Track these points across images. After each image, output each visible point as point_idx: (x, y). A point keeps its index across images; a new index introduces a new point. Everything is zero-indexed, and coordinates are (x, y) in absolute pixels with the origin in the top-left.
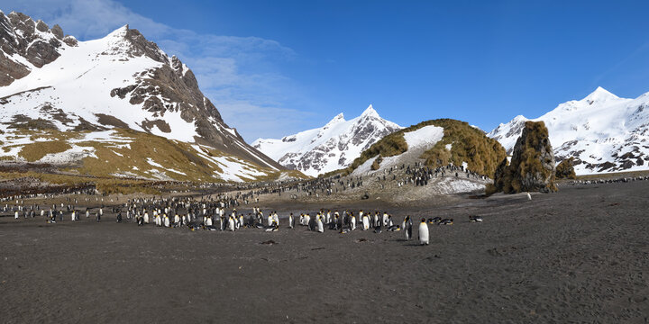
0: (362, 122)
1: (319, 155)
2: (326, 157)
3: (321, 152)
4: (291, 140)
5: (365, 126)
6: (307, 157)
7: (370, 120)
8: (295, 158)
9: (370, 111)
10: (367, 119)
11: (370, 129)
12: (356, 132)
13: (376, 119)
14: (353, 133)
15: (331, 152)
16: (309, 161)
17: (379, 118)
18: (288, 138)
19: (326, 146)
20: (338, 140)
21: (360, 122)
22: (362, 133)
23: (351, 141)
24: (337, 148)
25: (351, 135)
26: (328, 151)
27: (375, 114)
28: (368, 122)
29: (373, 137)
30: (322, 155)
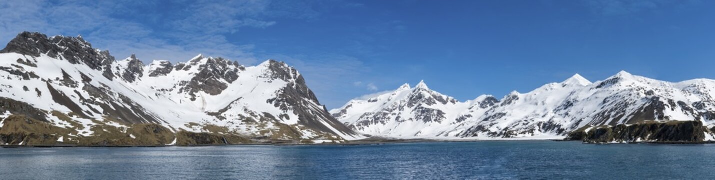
0: (416, 92)
1: (385, 114)
2: (390, 115)
3: (387, 112)
4: (374, 101)
5: (417, 95)
6: (377, 116)
7: (421, 91)
8: (370, 116)
9: (422, 85)
10: (419, 90)
11: (420, 97)
12: (411, 99)
13: (425, 90)
14: (408, 100)
15: (394, 112)
16: (378, 118)
17: (427, 89)
18: (372, 100)
19: (390, 108)
20: (399, 103)
21: (414, 91)
22: (414, 100)
23: (406, 105)
24: (398, 109)
25: (407, 101)
26: (391, 111)
27: (425, 87)
28: (419, 92)
29: (421, 103)
30: (387, 114)
